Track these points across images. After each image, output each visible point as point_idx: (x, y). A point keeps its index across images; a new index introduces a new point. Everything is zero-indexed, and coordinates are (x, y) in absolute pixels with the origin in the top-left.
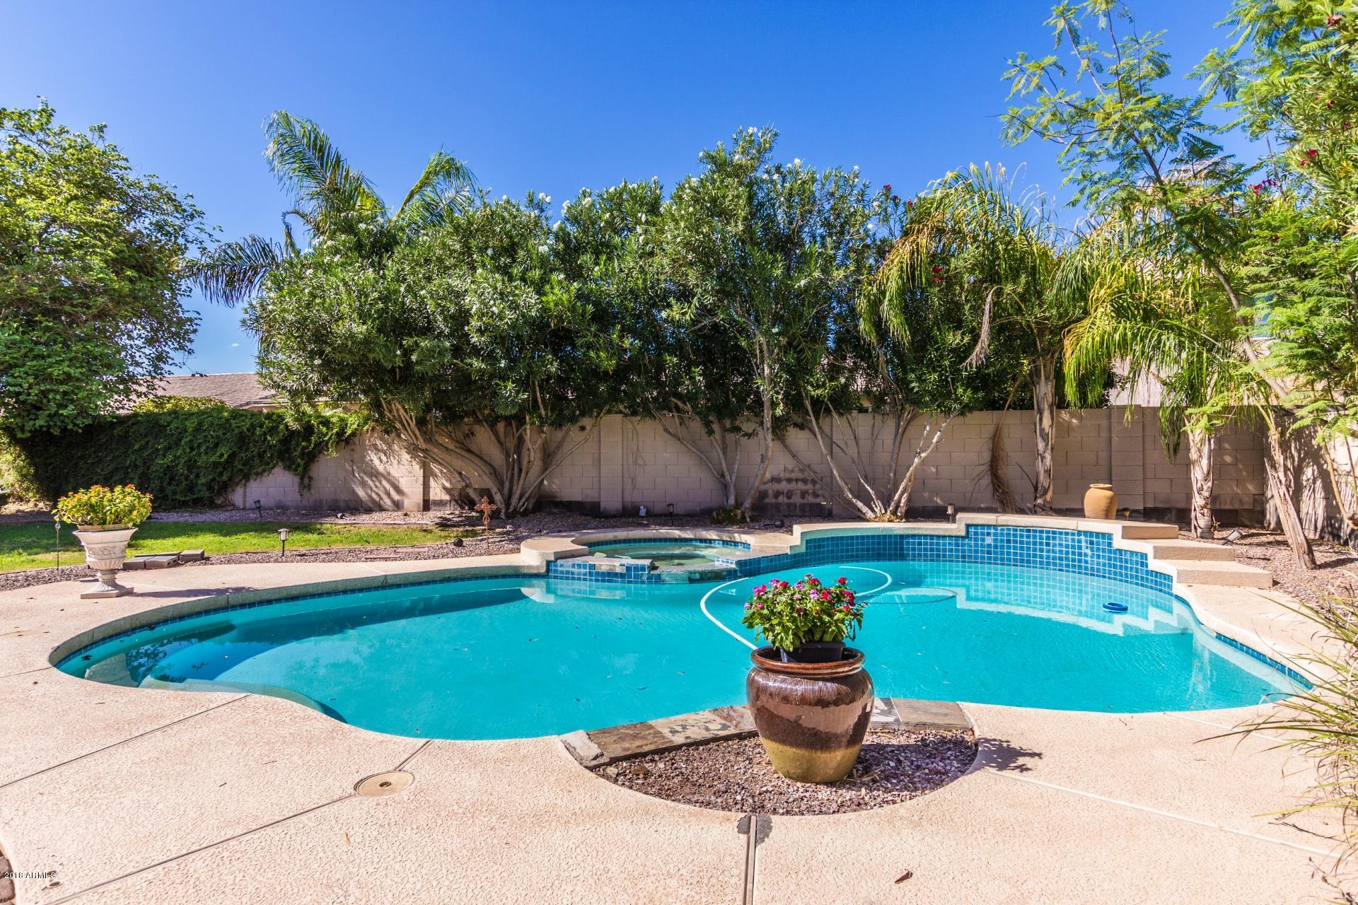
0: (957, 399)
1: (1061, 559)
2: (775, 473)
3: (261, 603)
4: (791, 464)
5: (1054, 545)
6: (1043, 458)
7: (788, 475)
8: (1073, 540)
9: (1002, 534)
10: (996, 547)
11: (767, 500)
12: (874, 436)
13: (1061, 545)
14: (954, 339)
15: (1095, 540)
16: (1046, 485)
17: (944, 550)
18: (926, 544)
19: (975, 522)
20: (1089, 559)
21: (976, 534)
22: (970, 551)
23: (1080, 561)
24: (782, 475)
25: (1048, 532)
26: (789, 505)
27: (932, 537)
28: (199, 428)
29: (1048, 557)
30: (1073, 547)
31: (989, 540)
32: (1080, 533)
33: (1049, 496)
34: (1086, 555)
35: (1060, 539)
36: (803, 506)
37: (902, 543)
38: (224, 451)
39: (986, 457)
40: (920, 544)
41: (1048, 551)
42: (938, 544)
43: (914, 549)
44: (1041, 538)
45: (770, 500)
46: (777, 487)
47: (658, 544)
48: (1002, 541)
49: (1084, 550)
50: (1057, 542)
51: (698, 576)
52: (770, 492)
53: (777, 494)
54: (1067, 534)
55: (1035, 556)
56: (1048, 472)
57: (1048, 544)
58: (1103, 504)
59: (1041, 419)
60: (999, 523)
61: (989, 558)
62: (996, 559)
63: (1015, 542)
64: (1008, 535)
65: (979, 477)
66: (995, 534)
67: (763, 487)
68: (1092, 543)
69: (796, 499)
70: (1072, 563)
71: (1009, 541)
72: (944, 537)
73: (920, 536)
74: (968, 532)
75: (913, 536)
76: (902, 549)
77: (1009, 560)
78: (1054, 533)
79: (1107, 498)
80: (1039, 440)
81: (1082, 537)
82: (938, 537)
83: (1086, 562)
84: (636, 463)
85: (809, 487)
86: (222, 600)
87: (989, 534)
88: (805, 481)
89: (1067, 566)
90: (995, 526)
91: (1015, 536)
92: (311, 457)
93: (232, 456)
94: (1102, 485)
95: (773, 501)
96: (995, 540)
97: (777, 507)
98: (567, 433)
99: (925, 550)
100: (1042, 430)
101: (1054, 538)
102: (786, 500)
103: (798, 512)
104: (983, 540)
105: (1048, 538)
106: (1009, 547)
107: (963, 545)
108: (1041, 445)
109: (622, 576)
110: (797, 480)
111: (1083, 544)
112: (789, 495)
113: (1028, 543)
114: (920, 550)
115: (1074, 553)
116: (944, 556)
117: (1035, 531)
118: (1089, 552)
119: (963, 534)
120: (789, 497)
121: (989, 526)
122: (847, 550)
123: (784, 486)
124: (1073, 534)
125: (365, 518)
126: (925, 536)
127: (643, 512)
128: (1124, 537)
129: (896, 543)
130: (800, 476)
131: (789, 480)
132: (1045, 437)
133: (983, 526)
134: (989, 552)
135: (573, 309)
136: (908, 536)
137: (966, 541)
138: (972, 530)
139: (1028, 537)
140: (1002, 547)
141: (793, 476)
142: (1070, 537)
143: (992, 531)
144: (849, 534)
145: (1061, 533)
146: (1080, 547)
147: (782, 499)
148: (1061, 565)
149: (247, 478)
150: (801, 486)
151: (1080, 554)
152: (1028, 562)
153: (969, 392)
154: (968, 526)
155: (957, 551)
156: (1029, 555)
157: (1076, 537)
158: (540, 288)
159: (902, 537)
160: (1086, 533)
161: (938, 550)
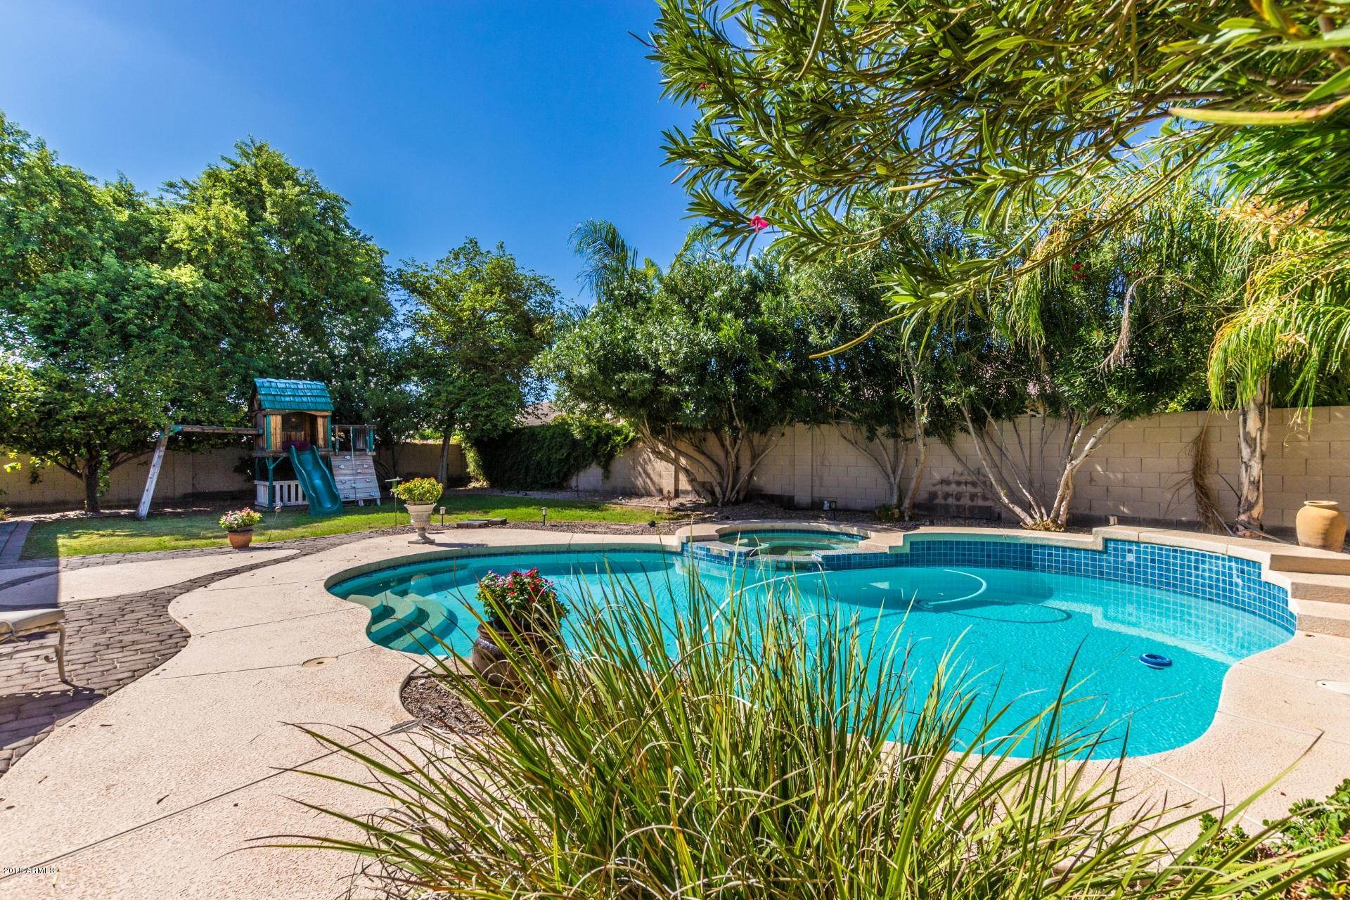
0: (1110, 403)
1: (1211, 587)
2: (945, 476)
3: (490, 555)
4: (960, 469)
5: (1204, 570)
6: (1248, 466)
7: (957, 478)
8: (1224, 566)
9: (1145, 553)
10: (1138, 566)
11: (937, 501)
12: (1044, 441)
13: (1210, 570)
14: (1097, 338)
15: (1246, 568)
16: (1252, 498)
17: (1079, 564)
18: (1058, 555)
19: (1114, 537)
20: (1240, 590)
21: (1115, 549)
22: (1109, 567)
23: (1231, 591)
24: (951, 478)
25: (1197, 554)
26: (957, 506)
27: (1064, 549)
28: (552, 437)
29: (1197, 583)
30: (1224, 574)
31: (1130, 558)
32: (1230, 558)
33: (1256, 512)
34: (1237, 585)
35: (1210, 564)
36: (972, 509)
37: (1030, 553)
38: (564, 452)
39: (1188, 464)
40: (1051, 555)
41: (1197, 576)
42: (1071, 557)
43: (1043, 560)
44: (1189, 561)
45: (940, 501)
46: (946, 488)
47: (811, 536)
48: (1145, 560)
49: (1235, 579)
50: (1207, 567)
51: (784, 565)
52: (940, 493)
53: (947, 496)
54: (1217, 558)
55: (1182, 580)
56: (1255, 484)
57: (1197, 568)
58: (1320, 525)
59: (1245, 421)
60: (1142, 539)
61: (1131, 577)
62: (1138, 579)
63: (1160, 562)
64: (1152, 553)
65: (1178, 487)
66: (1138, 552)
67: (933, 489)
68: (1243, 572)
69: (966, 501)
70: (1222, 594)
71: (1153, 561)
72: (1078, 550)
73: (1050, 547)
74: (1106, 547)
75: (1043, 547)
76: (1029, 558)
77: (1153, 581)
78: (1204, 556)
79: (1326, 519)
80: (1243, 445)
81: (1233, 564)
82: (1072, 549)
83: (1237, 593)
84: (822, 464)
85: (978, 490)
86: (465, 551)
87: (1130, 551)
88: (974, 484)
89: (1218, 595)
90: (1138, 543)
91: (1160, 555)
92: (610, 456)
93: (569, 455)
94: (1325, 503)
95: (943, 502)
96: (1138, 558)
97: (947, 507)
98: (769, 439)
99: (1057, 561)
100: (1247, 434)
101: (1204, 562)
102: (955, 502)
103: (968, 515)
104: (1124, 557)
105: (1197, 561)
106: (1153, 568)
107: (1100, 560)
108: (1246, 452)
109: (727, 559)
110: (966, 483)
111: (1234, 572)
112: (958, 497)
113: (1175, 565)
114: (1050, 561)
115: (1224, 581)
116: (1079, 570)
117: (1183, 552)
118: (1239, 581)
119: (1100, 548)
120: (958, 500)
121: (1131, 542)
122: (964, 555)
123: (953, 488)
124: (1223, 559)
125: (634, 502)
126: (1057, 548)
127: (826, 506)
128: (1272, 568)
129: (1022, 552)
130: (969, 479)
131: (959, 483)
132: (1251, 442)
133: (1124, 541)
134: (1130, 571)
135: (742, 341)
136: (1036, 546)
137: (1105, 556)
138: (1112, 545)
139: (1175, 558)
140: (1146, 566)
141: (963, 479)
142: (1220, 562)
143: (1134, 548)
144: (977, 540)
145: (1211, 557)
146: (1231, 576)
147: (951, 501)
148: (1211, 593)
149: (578, 470)
150: (970, 489)
151: (1231, 584)
152: (1175, 586)
153: (1125, 395)
154: (1106, 541)
155: (1094, 566)
156: (1175, 578)
157: (1227, 563)
158: (713, 326)
159: (1029, 546)
160: (1238, 560)
161: (1072, 563)
